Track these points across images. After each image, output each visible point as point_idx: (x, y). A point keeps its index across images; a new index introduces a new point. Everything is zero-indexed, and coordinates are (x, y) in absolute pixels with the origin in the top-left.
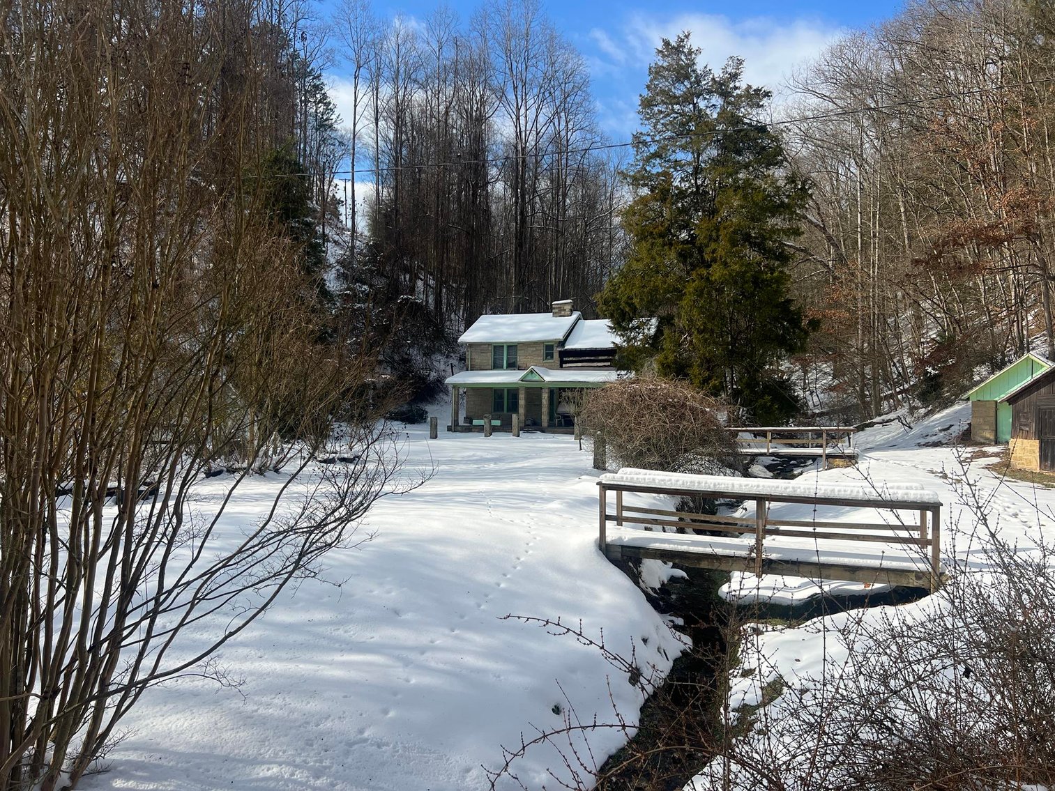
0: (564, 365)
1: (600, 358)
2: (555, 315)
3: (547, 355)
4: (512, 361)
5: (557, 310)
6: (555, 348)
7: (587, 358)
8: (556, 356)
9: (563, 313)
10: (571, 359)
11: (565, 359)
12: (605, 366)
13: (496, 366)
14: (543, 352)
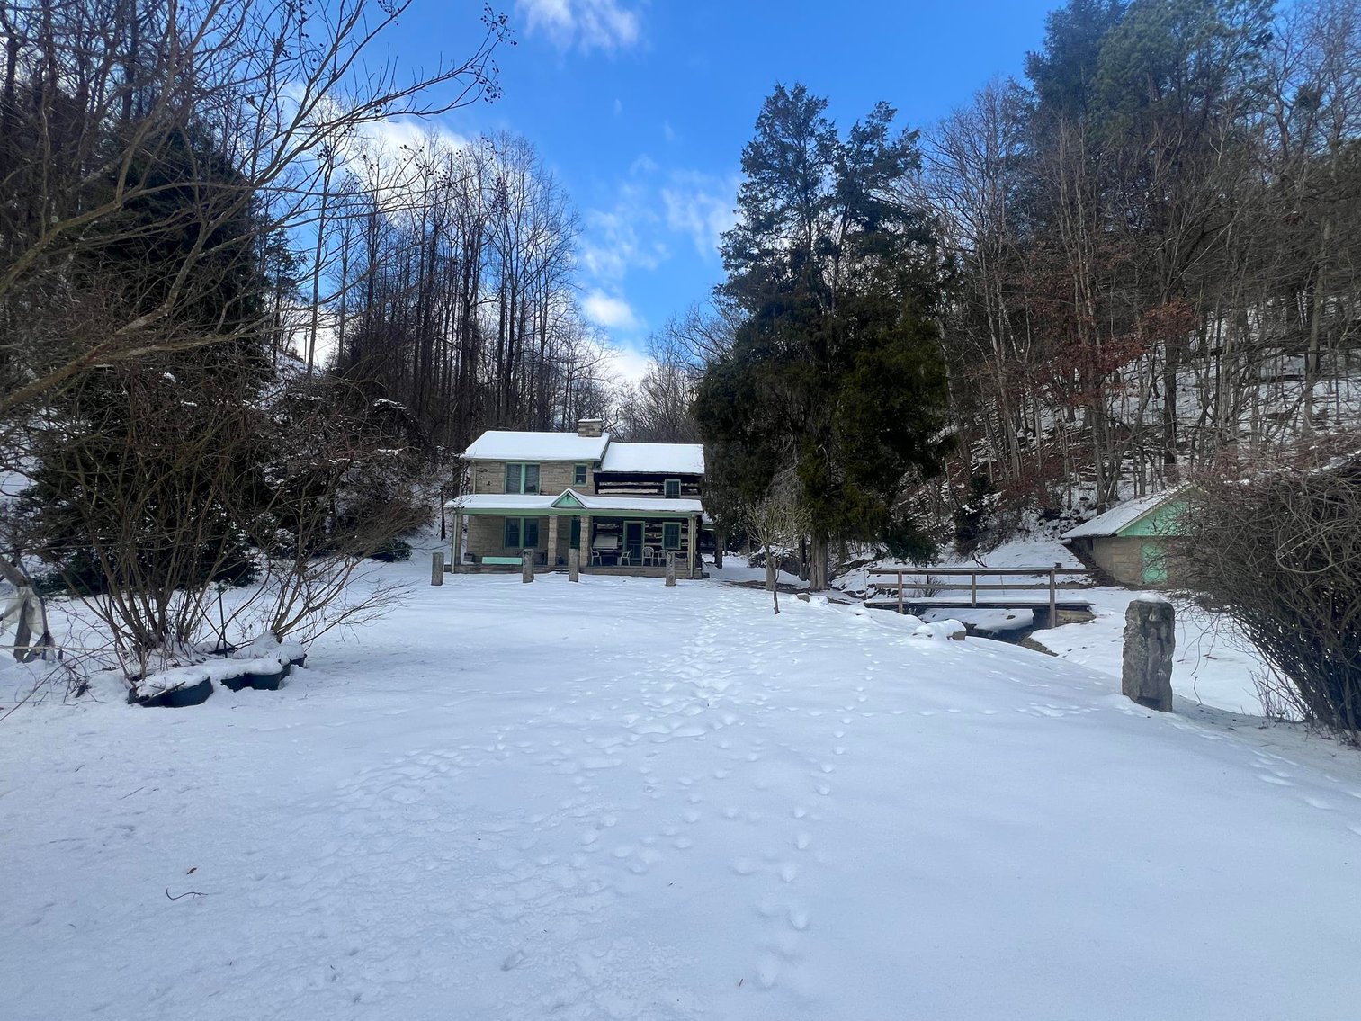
0: (600, 491)
1: (645, 484)
2: (581, 434)
3: (578, 478)
4: (531, 485)
5: (584, 430)
6: (588, 471)
7: (629, 483)
8: (590, 479)
9: (591, 433)
10: (609, 484)
11: (601, 484)
12: (651, 494)
13: (511, 489)
14: (573, 474)
